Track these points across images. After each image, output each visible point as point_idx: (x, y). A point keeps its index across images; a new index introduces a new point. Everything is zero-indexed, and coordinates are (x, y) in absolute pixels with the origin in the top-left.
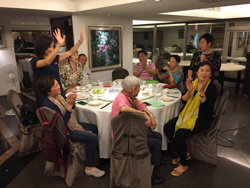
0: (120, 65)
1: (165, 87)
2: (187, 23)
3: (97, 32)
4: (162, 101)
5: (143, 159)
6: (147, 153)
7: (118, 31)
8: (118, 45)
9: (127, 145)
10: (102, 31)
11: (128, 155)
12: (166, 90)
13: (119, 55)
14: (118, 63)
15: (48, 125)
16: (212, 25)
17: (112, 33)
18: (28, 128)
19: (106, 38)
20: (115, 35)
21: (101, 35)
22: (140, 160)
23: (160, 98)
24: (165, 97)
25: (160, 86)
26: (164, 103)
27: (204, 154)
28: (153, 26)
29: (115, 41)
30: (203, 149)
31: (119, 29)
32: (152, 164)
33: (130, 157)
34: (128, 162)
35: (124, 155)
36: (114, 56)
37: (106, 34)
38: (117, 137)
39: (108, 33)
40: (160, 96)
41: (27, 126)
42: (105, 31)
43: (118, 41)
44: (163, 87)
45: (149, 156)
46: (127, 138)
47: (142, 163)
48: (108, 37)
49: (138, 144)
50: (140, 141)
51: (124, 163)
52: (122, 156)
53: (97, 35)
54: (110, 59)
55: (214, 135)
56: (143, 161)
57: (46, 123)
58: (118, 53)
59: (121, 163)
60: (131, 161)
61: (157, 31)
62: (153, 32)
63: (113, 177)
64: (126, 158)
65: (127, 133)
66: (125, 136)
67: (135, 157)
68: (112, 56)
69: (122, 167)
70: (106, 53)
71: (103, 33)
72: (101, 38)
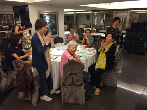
0: (57, 35)
1: (86, 47)
2: (93, 11)
3: (43, 15)
4: (87, 54)
5: (80, 87)
6: (83, 83)
7: (56, 15)
8: (56, 23)
9: (72, 79)
10: (46, 15)
11: (72, 85)
12: (88, 49)
13: (56, 29)
14: (56, 34)
15: (21, 70)
16: (106, 13)
17: (52, 16)
18: (7, 73)
19: (49, 19)
20: (54, 17)
21: (46, 17)
22: (79, 87)
23: (86, 53)
24: (88, 52)
25: (84, 46)
26: (88, 56)
27: (110, 82)
28: (73, 13)
29: (54, 21)
30: (109, 79)
31: (56, 14)
32: (85, 89)
33: (73, 86)
34: (72, 89)
35: (70, 85)
36: (54, 30)
37: (49, 16)
38: (66, 75)
39: (50, 16)
40: (85, 52)
41: (6, 73)
42: (48, 15)
43: (56, 21)
44: (85, 47)
45: (84, 85)
46: (72, 75)
47: (79, 89)
48: (50, 18)
49: (78, 78)
50: (79, 76)
51: (70, 89)
52: (69, 86)
53: (44, 17)
54: (51, 31)
55: (115, 72)
56: (80, 88)
57: (19, 69)
58: (56, 28)
59: (68, 90)
60: (73, 88)
61: (76, 16)
62: (73, 16)
63: (64, 98)
64: (71, 86)
65: (72, 72)
66: (71, 74)
67: (76, 86)
68: (53, 30)
69: (69, 92)
70: (49, 28)
71: (47, 16)
72: (46, 19)
